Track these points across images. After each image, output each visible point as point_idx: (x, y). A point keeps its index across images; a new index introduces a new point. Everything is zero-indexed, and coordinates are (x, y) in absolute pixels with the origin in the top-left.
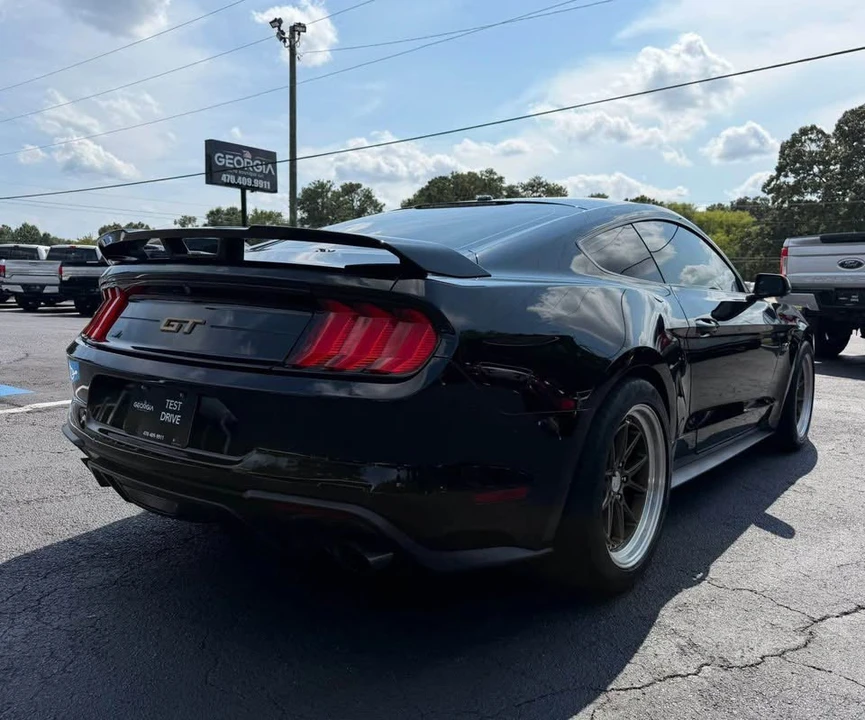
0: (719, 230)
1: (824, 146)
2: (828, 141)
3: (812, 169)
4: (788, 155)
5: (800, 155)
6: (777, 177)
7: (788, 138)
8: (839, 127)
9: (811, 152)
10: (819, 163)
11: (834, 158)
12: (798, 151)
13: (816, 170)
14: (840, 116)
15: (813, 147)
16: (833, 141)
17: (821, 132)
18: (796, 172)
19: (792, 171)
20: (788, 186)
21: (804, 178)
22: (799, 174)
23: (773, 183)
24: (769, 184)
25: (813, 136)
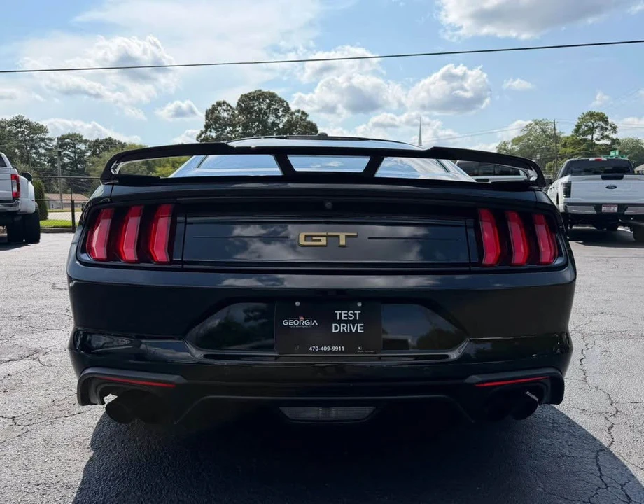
0: (168, 165)
1: (232, 115)
2: (234, 112)
3: (226, 128)
4: (211, 119)
5: (218, 119)
6: (205, 132)
7: (210, 107)
8: (239, 104)
9: (224, 118)
10: (230, 125)
11: (239, 123)
12: (216, 116)
13: (228, 129)
14: (239, 97)
15: (225, 115)
16: (237, 112)
17: (229, 105)
18: (216, 130)
19: (215, 129)
20: (212, 138)
21: (221, 134)
22: (218, 131)
23: (203, 136)
24: (200, 136)
25: (225, 108)
